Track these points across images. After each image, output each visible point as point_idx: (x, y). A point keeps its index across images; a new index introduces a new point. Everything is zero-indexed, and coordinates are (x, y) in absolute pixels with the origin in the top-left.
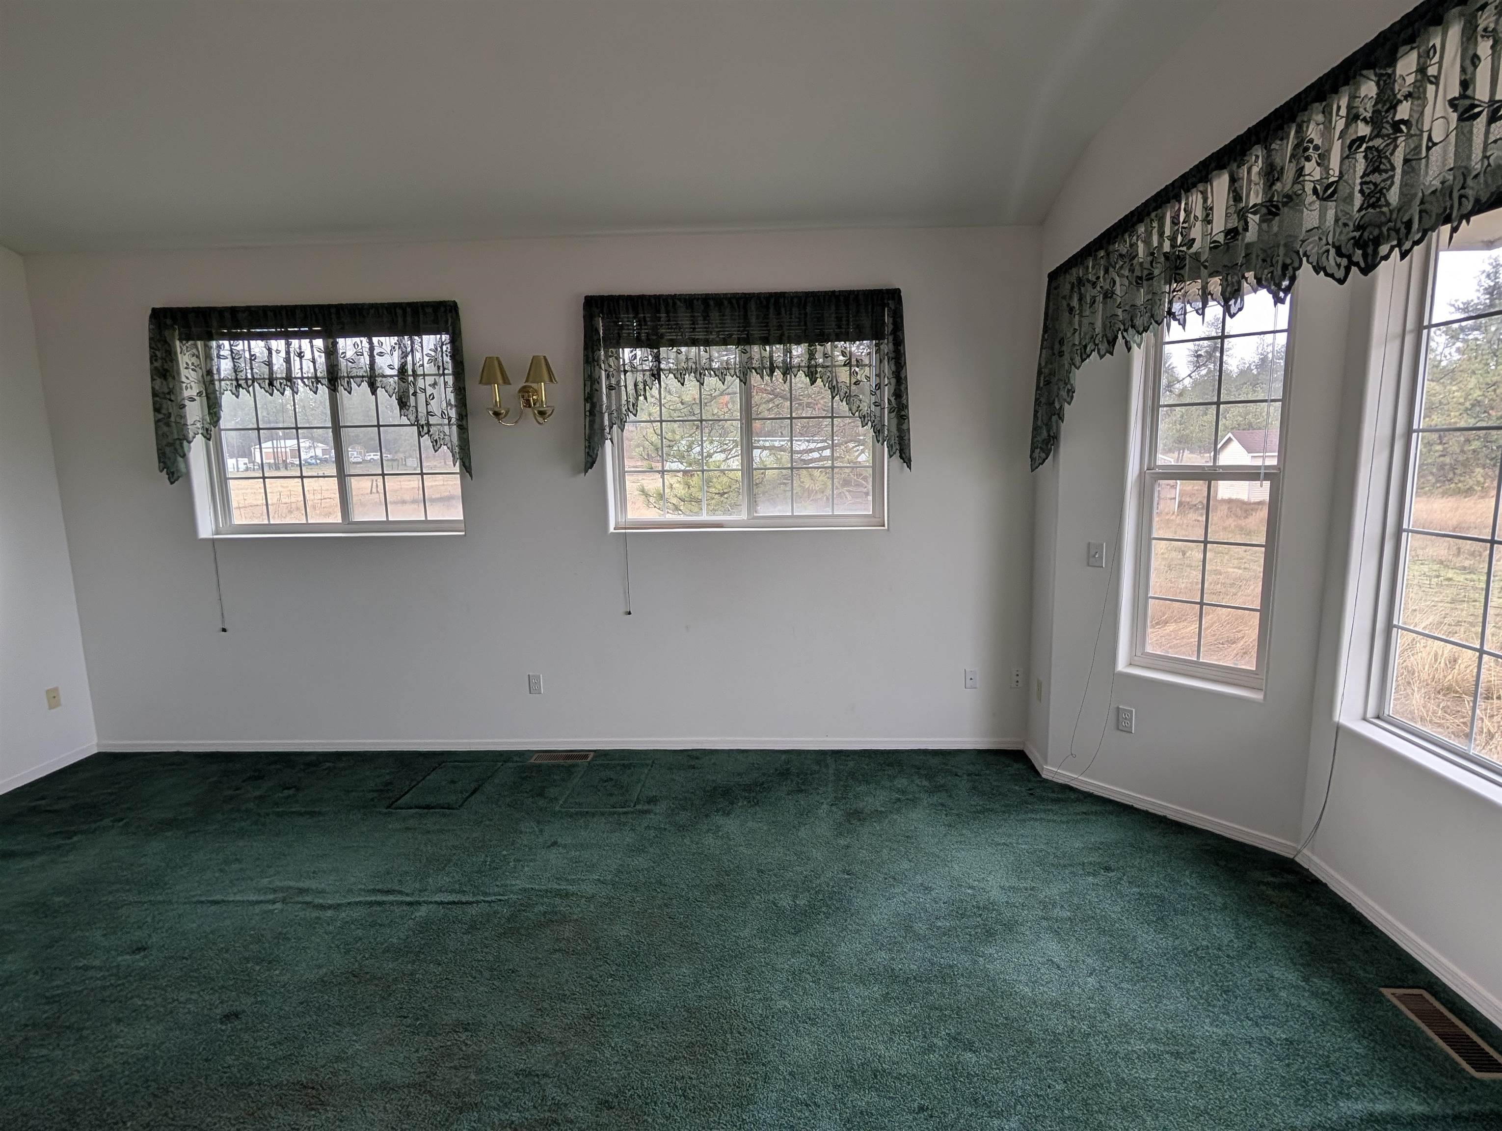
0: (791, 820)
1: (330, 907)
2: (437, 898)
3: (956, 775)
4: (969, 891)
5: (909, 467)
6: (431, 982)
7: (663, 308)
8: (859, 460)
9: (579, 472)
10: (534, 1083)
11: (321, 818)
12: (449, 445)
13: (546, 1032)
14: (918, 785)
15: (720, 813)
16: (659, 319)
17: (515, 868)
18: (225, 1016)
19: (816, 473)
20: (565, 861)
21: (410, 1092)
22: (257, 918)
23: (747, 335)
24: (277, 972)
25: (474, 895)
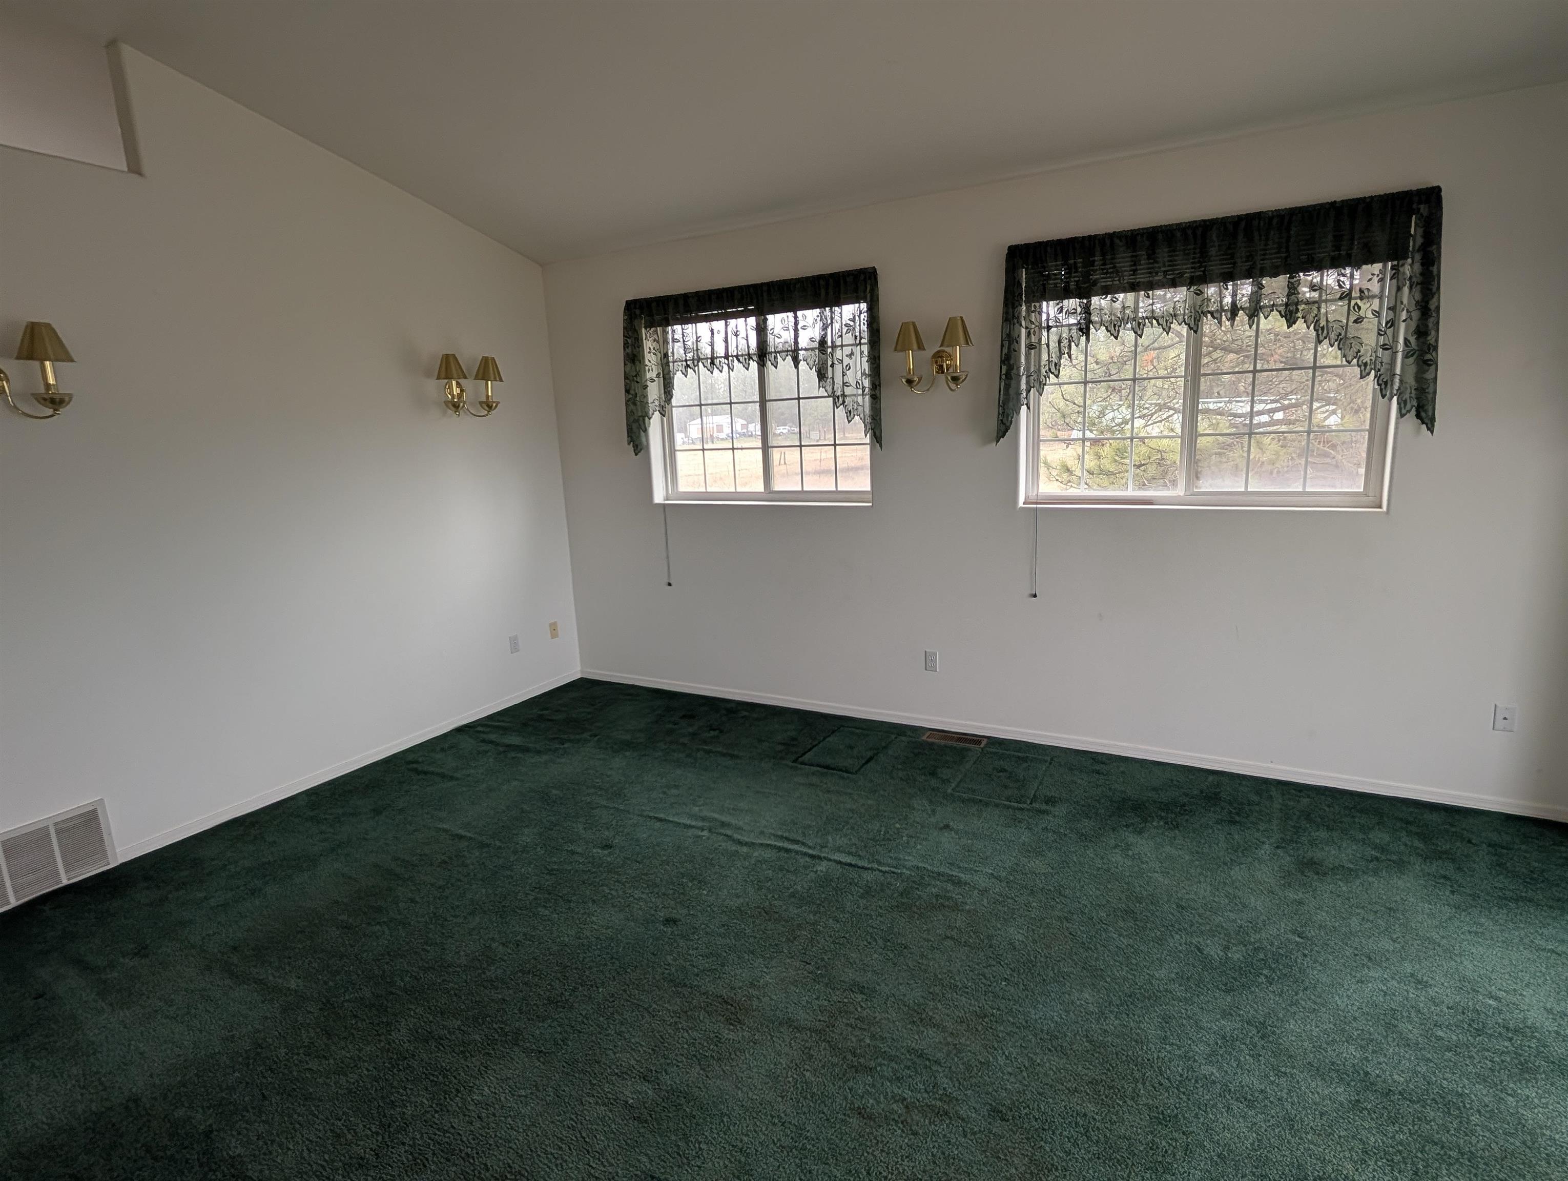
0: (1221, 854)
1: (746, 844)
2: (837, 857)
3: (1469, 841)
4: (1491, 1002)
5: (1431, 429)
6: (831, 936)
7: (1098, 248)
8: (1327, 423)
9: (990, 442)
10: (926, 1067)
11: (739, 761)
12: (862, 416)
13: (937, 1017)
14: (1406, 845)
15: (1131, 829)
16: (1092, 263)
17: (908, 843)
18: (667, 920)
19: (1267, 440)
20: (958, 847)
21: (811, 1036)
22: (691, 840)
23: (1204, 272)
24: (705, 892)
25: (869, 862)
